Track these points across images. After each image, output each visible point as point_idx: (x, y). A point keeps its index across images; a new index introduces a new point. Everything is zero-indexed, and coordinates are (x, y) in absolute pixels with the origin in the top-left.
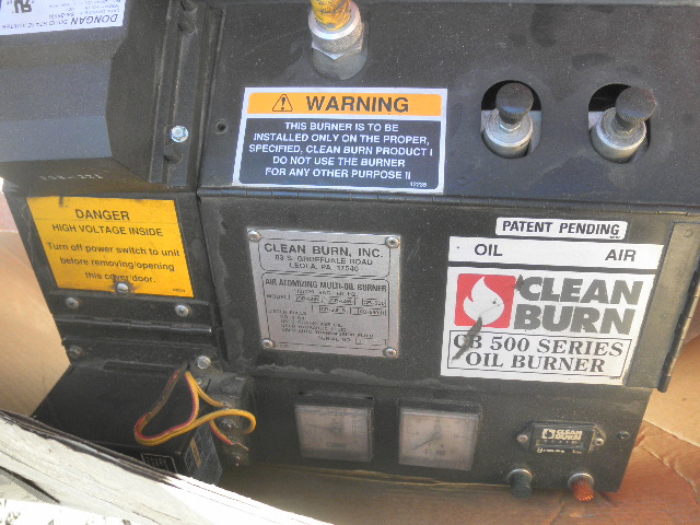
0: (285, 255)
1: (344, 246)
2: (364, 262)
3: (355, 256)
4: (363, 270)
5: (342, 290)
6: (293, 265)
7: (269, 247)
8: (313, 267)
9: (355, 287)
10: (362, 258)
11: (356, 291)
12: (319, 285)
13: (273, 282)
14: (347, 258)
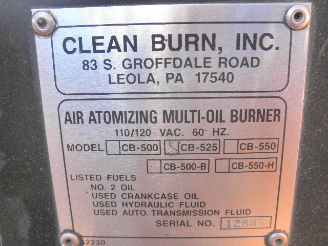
0: (100, 57)
1: (209, 30)
2: (245, 62)
3: (230, 51)
4: (242, 78)
5: (204, 124)
6: (114, 79)
7: (70, 46)
8: (151, 79)
9: (226, 116)
10: (241, 54)
11: (227, 124)
12: (160, 117)
13: (77, 117)
14: (214, 55)
